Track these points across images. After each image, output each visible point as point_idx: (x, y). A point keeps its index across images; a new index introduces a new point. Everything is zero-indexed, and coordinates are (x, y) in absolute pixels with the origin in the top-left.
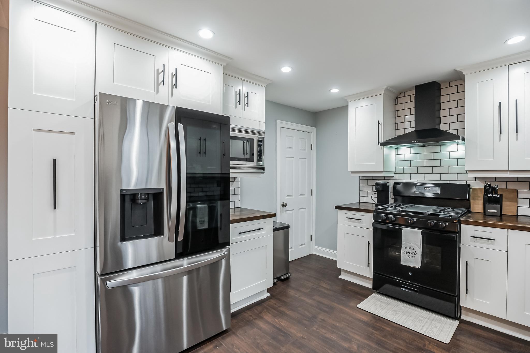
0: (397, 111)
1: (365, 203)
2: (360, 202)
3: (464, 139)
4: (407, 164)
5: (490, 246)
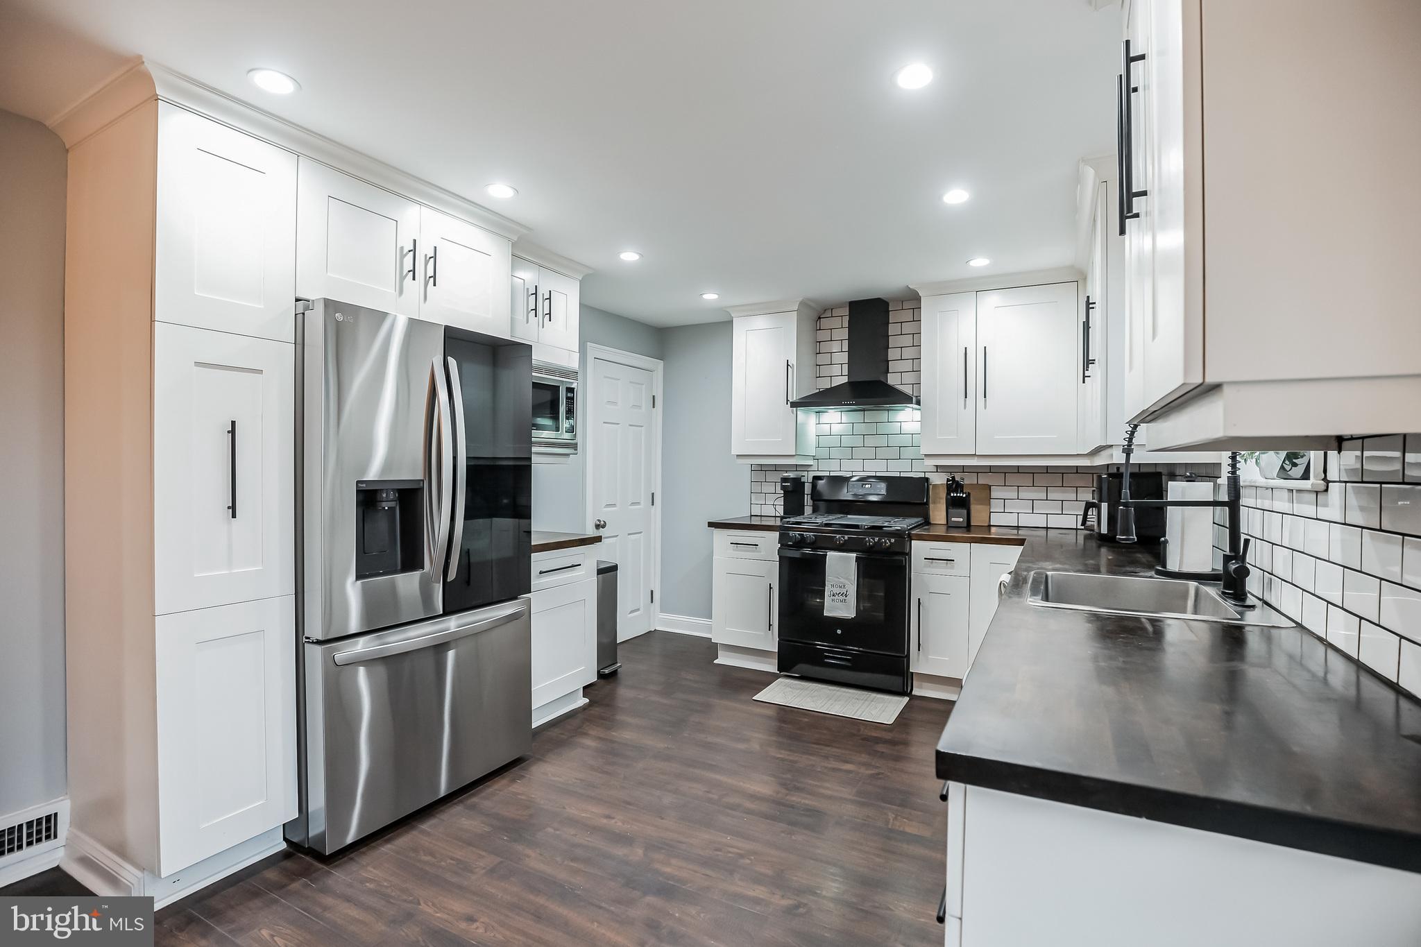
0: (820, 342)
1: (761, 516)
2: (751, 516)
3: (918, 403)
4: (835, 441)
5: (949, 571)
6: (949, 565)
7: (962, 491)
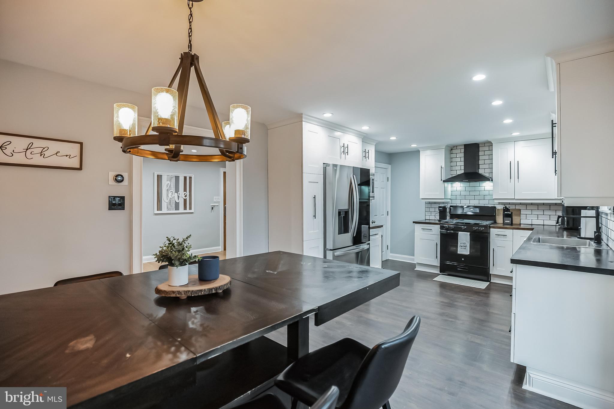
0: (452, 158)
1: (429, 220)
2: (426, 219)
3: (492, 180)
4: (458, 193)
5: (505, 239)
6: (505, 237)
7: (509, 212)
